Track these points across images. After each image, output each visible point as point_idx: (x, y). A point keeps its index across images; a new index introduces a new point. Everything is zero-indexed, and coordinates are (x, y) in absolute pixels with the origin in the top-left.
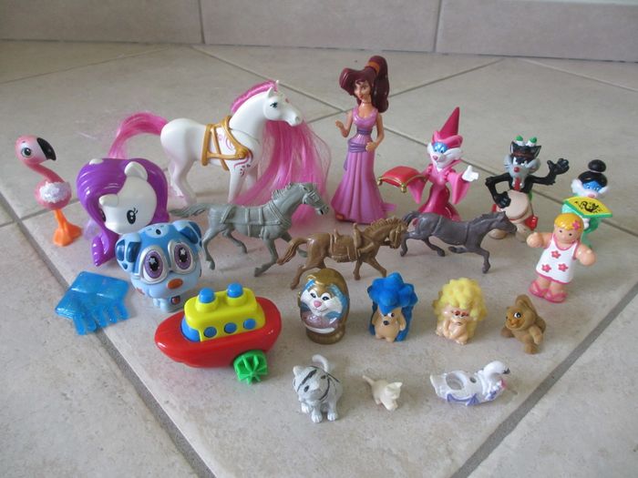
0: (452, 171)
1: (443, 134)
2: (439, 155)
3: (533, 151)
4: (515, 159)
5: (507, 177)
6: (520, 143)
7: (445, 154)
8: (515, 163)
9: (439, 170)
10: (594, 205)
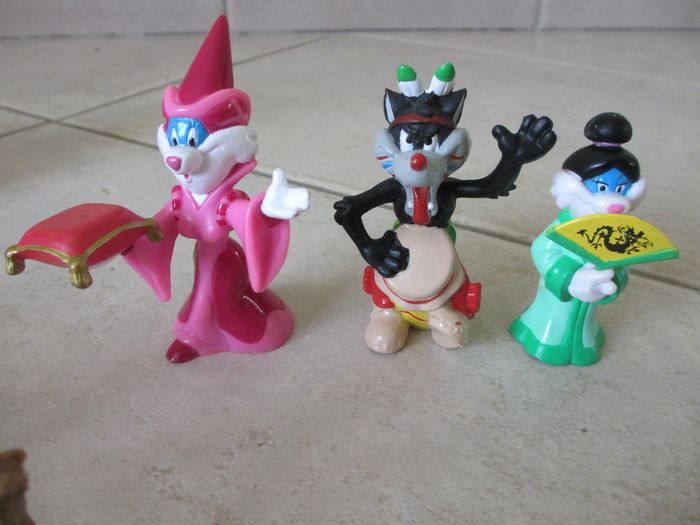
0: (234, 196)
1: (187, 92)
2: (182, 153)
3: (447, 109)
4: (404, 136)
5: (389, 192)
6: (408, 89)
7: (203, 147)
8: (406, 147)
9: (200, 199)
10: (631, 231)
